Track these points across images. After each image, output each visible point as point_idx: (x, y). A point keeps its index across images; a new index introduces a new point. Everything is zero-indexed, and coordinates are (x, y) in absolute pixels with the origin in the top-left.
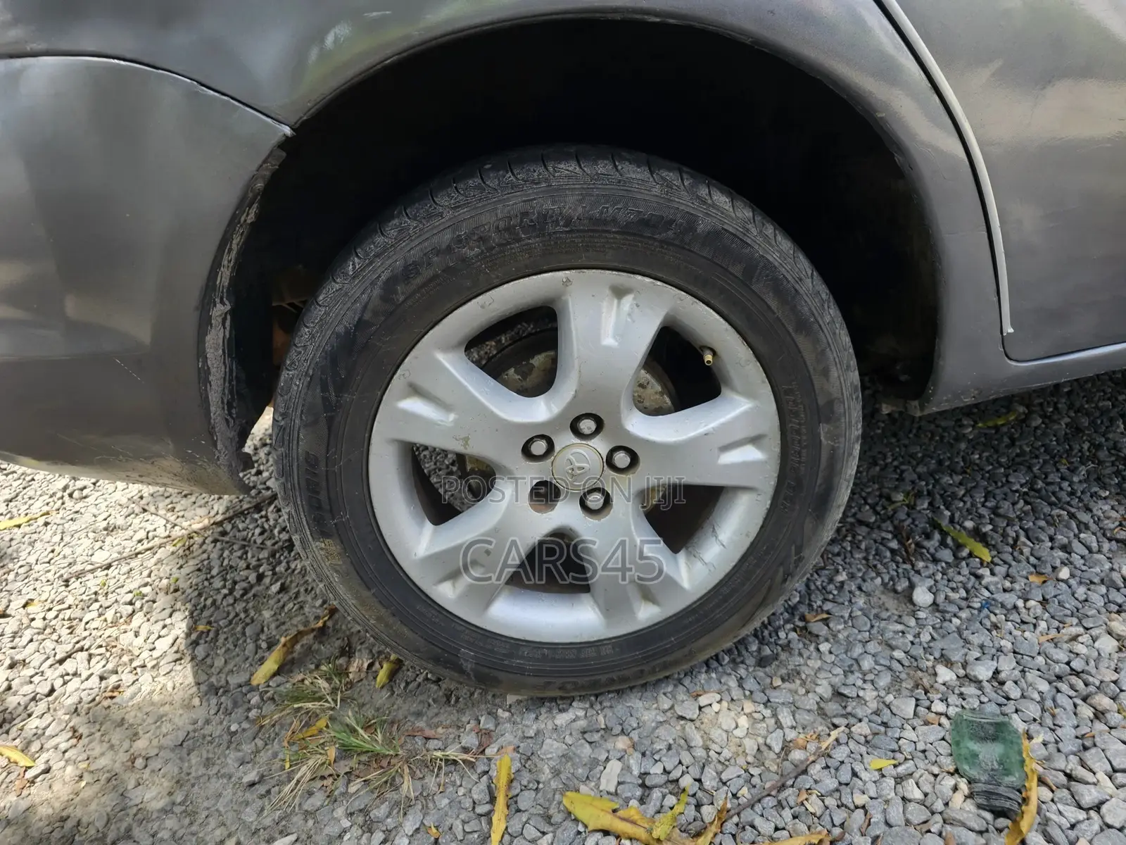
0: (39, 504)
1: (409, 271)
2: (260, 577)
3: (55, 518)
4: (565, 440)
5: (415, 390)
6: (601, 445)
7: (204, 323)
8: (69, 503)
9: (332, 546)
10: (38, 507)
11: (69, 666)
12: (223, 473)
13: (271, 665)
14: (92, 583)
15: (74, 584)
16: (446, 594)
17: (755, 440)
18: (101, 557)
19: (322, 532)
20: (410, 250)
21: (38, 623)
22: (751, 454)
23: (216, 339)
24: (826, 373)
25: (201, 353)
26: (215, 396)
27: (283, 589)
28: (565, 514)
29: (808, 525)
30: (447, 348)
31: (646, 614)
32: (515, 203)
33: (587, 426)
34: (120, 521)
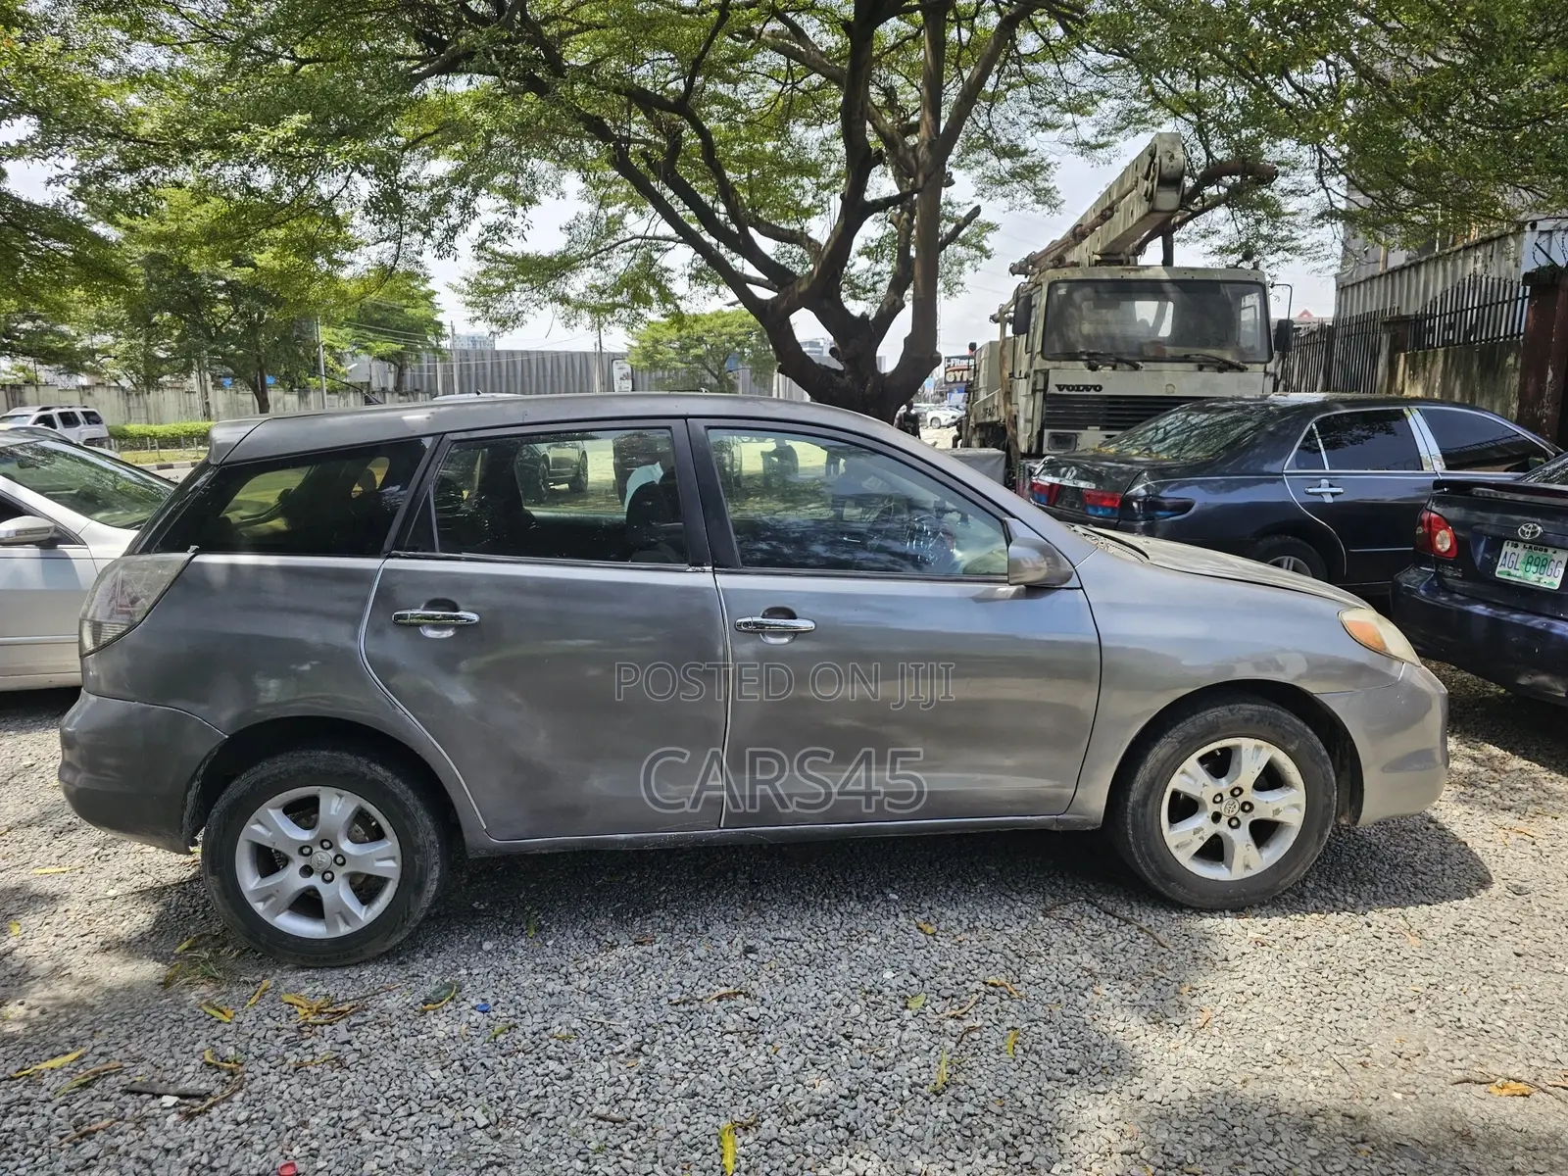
0: (78, 861)
1: (262, 780)
2: (195, 912)
3: (87, 870)
4: (317, 849)
5: (259, 822)
6: (331, 853)
7: (189, 788)
8: (97, 863)
9: (216, 879)
10: (78, 862)
11: (86, 938)
12: (183, 845)
13: (185, 945)
14: (104, 905)
15: (94, 904)
16: (259, 907)
17: (393, 858)
18: (111, 893)
19: (213, 873)
20: (264, 774)
21: (72, 919)
22: (391, 864)
23: (192, 794)
24: (417, 834)
25: (185, 799)
26: (186, 814)
27: (205, 918)
28: (315, 880)
29: (412, 897)
30: (273, 808)
31: (344, 930)
32: (302, 762)
33: (326, 844)
34: (127, 876)
